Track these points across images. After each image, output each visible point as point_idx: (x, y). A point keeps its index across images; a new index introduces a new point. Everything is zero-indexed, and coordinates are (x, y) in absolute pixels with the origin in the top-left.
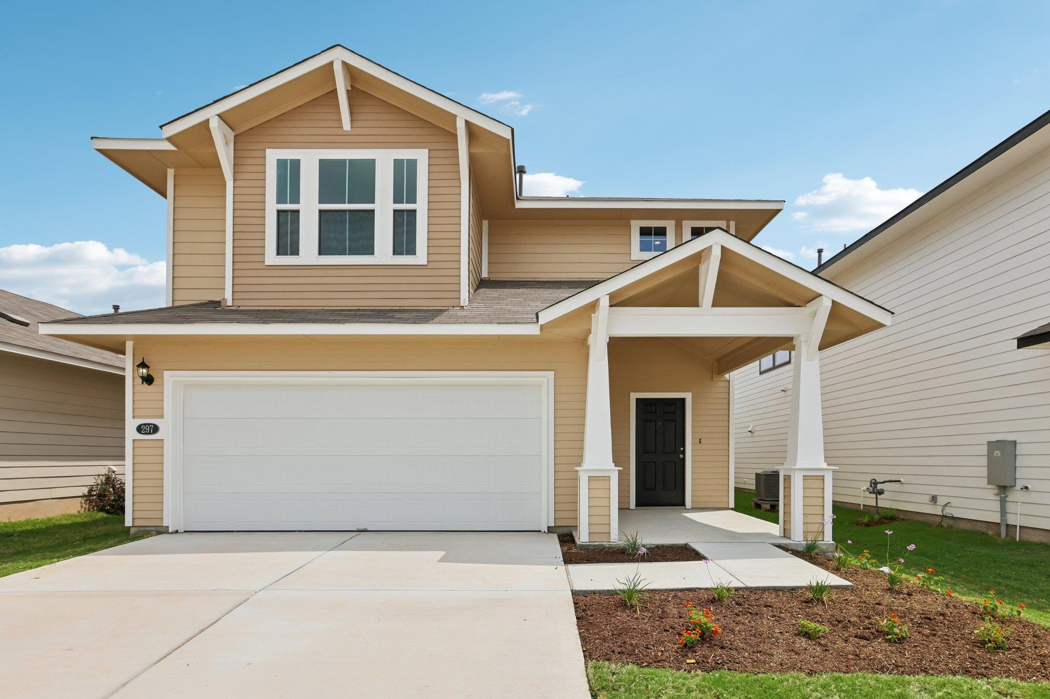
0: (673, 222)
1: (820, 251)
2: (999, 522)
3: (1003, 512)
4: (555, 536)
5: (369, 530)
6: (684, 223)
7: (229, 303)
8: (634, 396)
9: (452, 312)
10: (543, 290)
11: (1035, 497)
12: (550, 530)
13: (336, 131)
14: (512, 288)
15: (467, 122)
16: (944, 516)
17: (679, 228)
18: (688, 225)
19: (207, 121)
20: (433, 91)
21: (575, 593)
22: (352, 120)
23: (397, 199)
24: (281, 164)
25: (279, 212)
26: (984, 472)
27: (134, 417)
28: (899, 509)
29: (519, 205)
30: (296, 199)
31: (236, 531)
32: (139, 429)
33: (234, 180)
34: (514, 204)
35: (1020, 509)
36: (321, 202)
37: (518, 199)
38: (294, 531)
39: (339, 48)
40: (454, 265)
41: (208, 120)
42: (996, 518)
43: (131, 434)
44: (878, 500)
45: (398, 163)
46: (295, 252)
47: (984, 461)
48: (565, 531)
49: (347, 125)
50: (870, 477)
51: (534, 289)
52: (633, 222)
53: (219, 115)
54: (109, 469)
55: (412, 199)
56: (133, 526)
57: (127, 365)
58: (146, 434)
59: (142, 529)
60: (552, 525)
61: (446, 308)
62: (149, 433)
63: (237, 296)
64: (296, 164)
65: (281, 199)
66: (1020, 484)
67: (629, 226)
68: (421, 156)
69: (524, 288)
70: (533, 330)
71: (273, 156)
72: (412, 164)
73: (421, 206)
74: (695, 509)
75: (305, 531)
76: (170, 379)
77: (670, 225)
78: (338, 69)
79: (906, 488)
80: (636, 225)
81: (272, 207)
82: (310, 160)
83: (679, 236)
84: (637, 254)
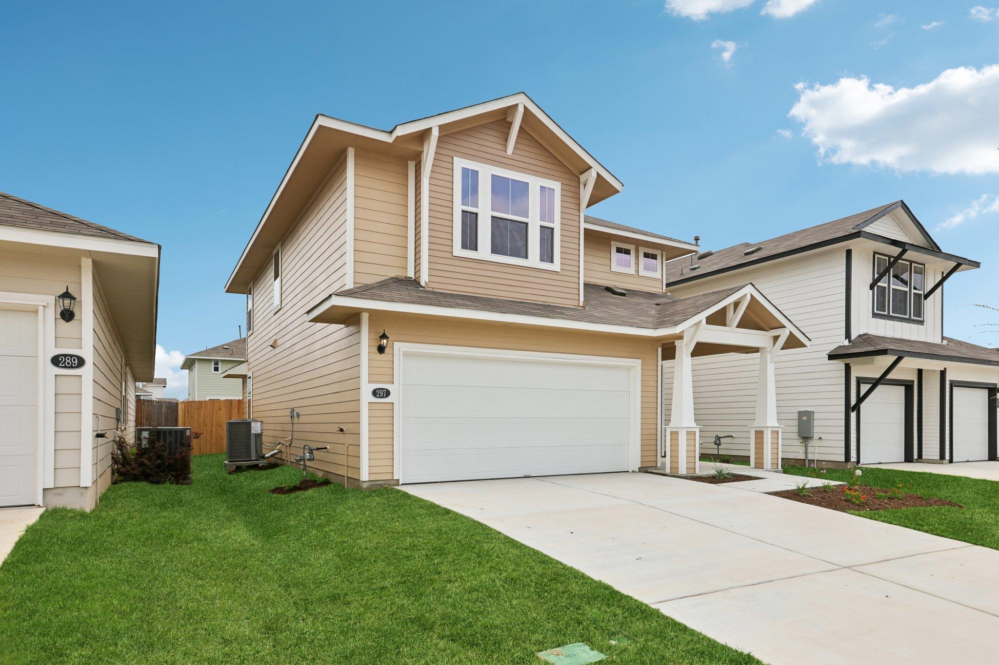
0: (634, 246)
2: (805, 458)
3: (806, 453)
5: (532, 476)
6: (640, 248)
7: (424, 284)
11: (824, 443)
13: (502, 153)
15: (598, 173)
17: (637, 251)
18: (642, 250)
20: (580, 146)
22: (514, 148)
23: (543, 218)
24: (465, 171)
25: (463, 212)
26: (796, 429)
27: (368, 383)
28: (731, 454)
30: (475, 204)
31: (440, 482)
32: (375, 393)
33: (430, 178)
35: (817, 450)
36: (492, 209)
38: (482, 480)
39: (523, 95)
41: (432, 128)
42: (802, 457)
43: (366, 397)
44: (719, 450)
45: (542, 188)
46: (475, 247)
47: (796, 423)
49: (510, 151)
50: (714, 434)
53: (438, 126)
55: (552, 219)
56: (368, 481)
58: (380, 397)
59: (373, 483)
60: (640, 466)
62: (383, 397)
63: (432, 278)
64: (475, 174)
65: (465, 200)
66: (816, 436)
68: (557, 187)
71: (460, 164)
72: (551, 191)
73: (557, 226)
75: (489, 479)
76: (399, 348)
77: (633, 249)
78: (521, 109)
79: (735, 441)
80: (614, 245)
81: (458, 207)
82: (486, 172)
83: (637, 257)
84: (614, 267)
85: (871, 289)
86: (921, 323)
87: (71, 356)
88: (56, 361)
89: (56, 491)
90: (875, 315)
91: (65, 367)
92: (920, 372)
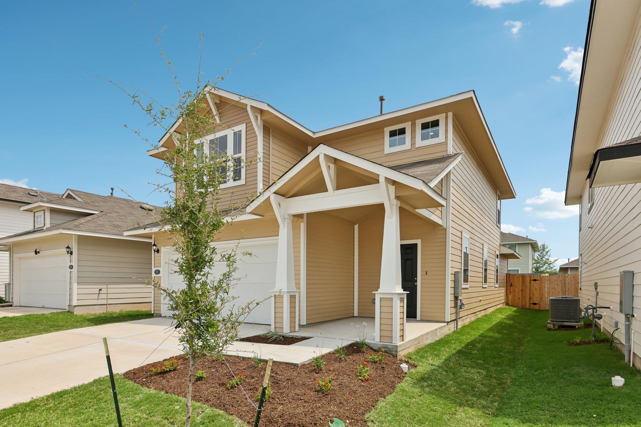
0: (410, 123)
6: (416, 122)
13: (215, 125)
15: (251, 106)
17: (413, 126)
18: (419, 123)
19: (171, 135)
22: (220, 118)
27: (154, 267)
29: (315, 136)
32: (155, 272)
43: (153, 274)
49: (218, 120)
52: (385, 127)
56: (154, 313)
58: (157, 274)
67: (382, 131)
68: (243, 128)
74: (421, 321)
76: (163, 250)
77: (408, 125)
78: (207, 95)
80: (387, 130)
82: (207, 141)
83: (413, 131)
84: (388, 150)
87: (71, 265)
88: (69, 267)
89: (70, 306)
91: (71, 269)
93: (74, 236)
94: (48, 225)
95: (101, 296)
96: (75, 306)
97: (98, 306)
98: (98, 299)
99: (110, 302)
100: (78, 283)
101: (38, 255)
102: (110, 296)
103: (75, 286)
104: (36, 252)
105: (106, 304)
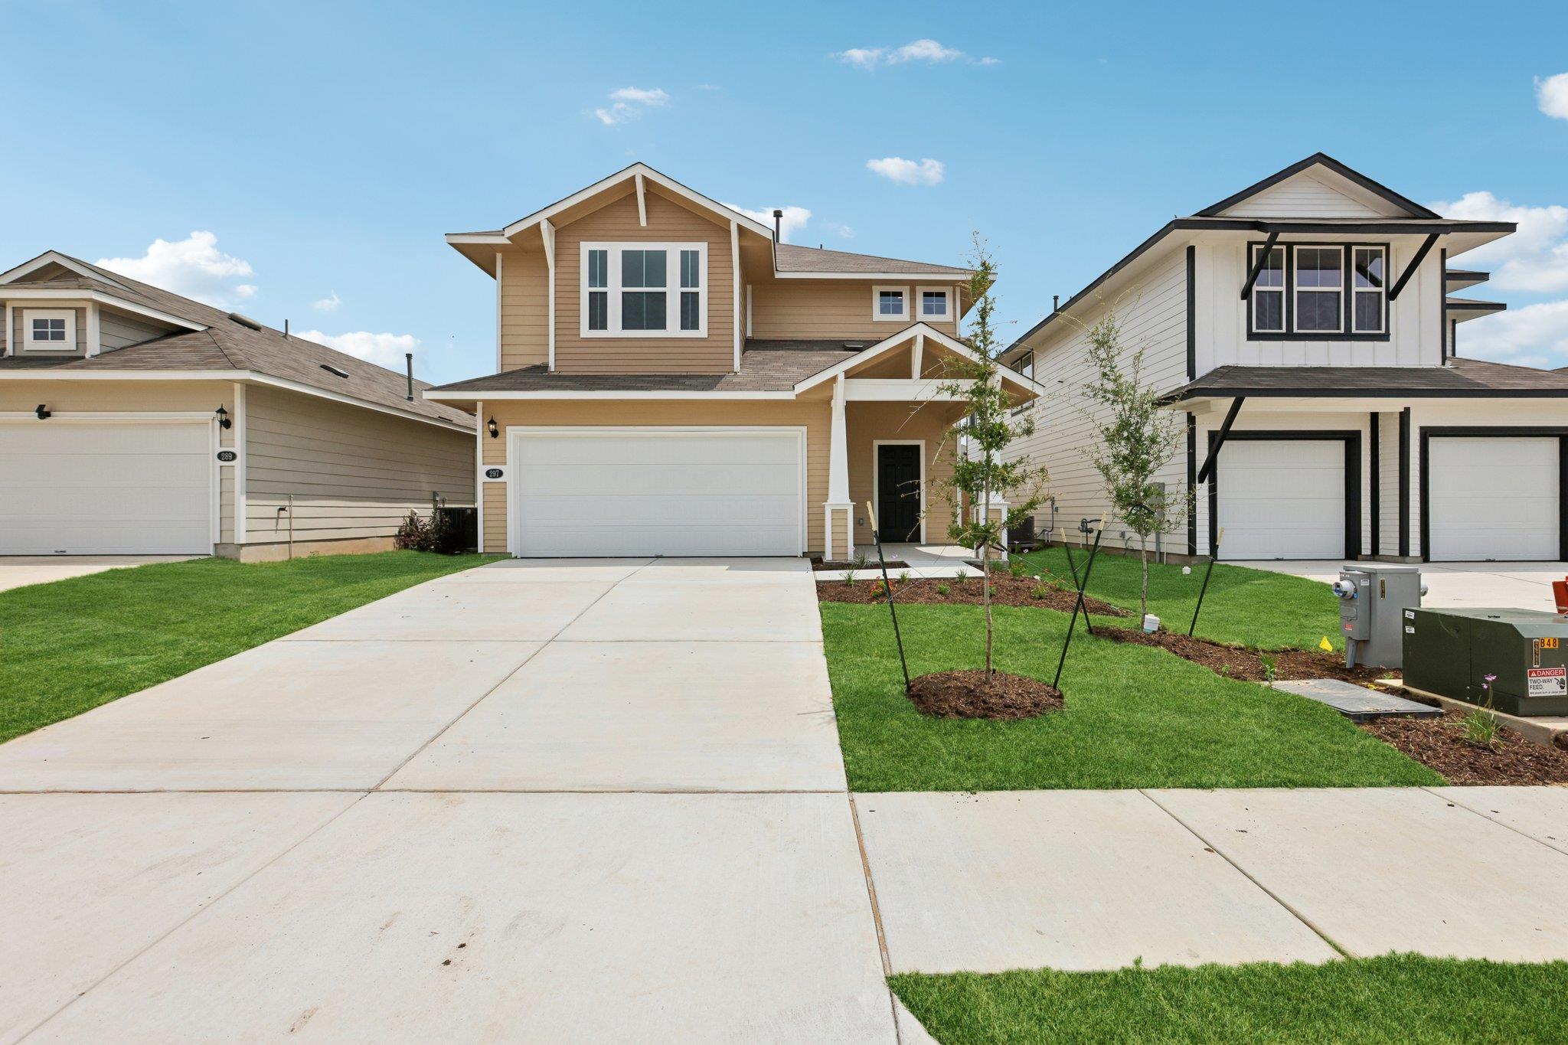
0: (907, 288)
1: (1056, 298)
2: (1154, 550)
3: (1157, 542)
4: (809, 559)
6: (917, 288)
7: (553, 369)
8: (877, 443)
9: (728, 379)
10: (799, 352)
12: (805, 555)
13: (635, 227)
14: (773, 350)
15: (738, 225)
16: (1127, 549)
17: (913, 292)
18: (921, 290)
19: (539, 223)
21: (817, 582)
22: (647, 218)
23: (684, 284)
24: (592, 254)
25: (591, 293)
27: (483, 464)
29: (778, 276)
30: (604, 283)
32: (488, 474)
33: (555, 267)
34: (773, 275)
36: (624, 285)
37: (777, 270)
39: (640, 165)
40: (728, 332)
42: (1152, 548)
43: (481, 477)
44: (1088, 538)
45: (684, 254)
46: (604, 326)
48: (817, 556)
49: (643, 223)
51: (792, 352)
52: (874, 287)
53: (547, 219)
54: (412, 511)
55: (696, 284)
56: (484, 553)
57: (478, 425)
58: (493, 477)
59: (489, 555)
60: (807, 551)
61: (723, 374)
62: (496, 477)
63: (559, 363)
64: (604, 254)
65: (592, 283)
66: (1166, 518)
67: (871, 291)
68: (702, 248)
69: (782, 350)
70: (790, 396)
71: (586, 247)
72: (695, 254)
73: (703, 290)
74: (928, 545)
75: (615, 557)
76: (512, 433)
77: (905, 290)
78: (638, 181)
80: (877, 290)
81: (585, 289)
82: (615, 251)
83: (913, 299)
84: (877, 316)
85: (1243, 298)
86: (1385, 337)
87: (228, 452)
88: (220, 456)
89: (223, 546)
90: (1251, 336)
91: (225, 460)
92: (1375, 417)
93: (237, 387)
94: (93, 347)
95: (284, 524)
96: (243, 545)
97: (276, 546)
98: (277, 530)
99: (296, 536)
100: (250, 494)
101: (47, 420)
102: (296, 524)
103: (241, 501)
104: (43, 413)
105: (289, 542)
